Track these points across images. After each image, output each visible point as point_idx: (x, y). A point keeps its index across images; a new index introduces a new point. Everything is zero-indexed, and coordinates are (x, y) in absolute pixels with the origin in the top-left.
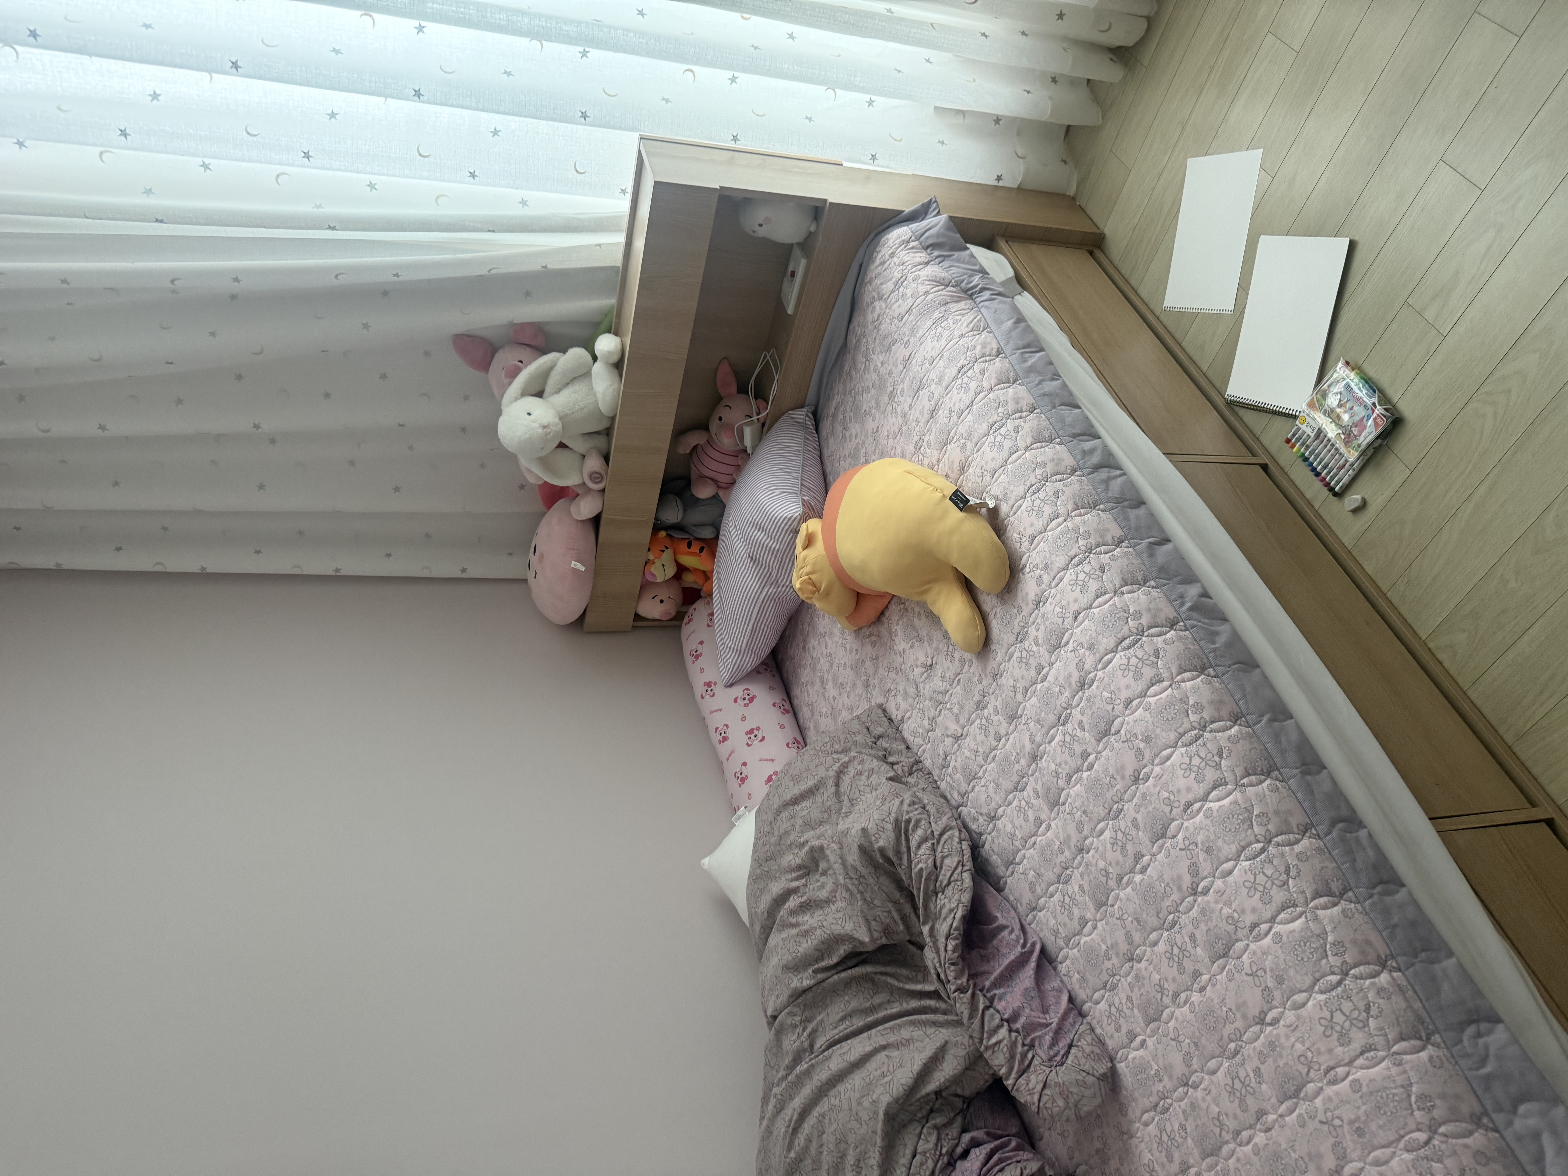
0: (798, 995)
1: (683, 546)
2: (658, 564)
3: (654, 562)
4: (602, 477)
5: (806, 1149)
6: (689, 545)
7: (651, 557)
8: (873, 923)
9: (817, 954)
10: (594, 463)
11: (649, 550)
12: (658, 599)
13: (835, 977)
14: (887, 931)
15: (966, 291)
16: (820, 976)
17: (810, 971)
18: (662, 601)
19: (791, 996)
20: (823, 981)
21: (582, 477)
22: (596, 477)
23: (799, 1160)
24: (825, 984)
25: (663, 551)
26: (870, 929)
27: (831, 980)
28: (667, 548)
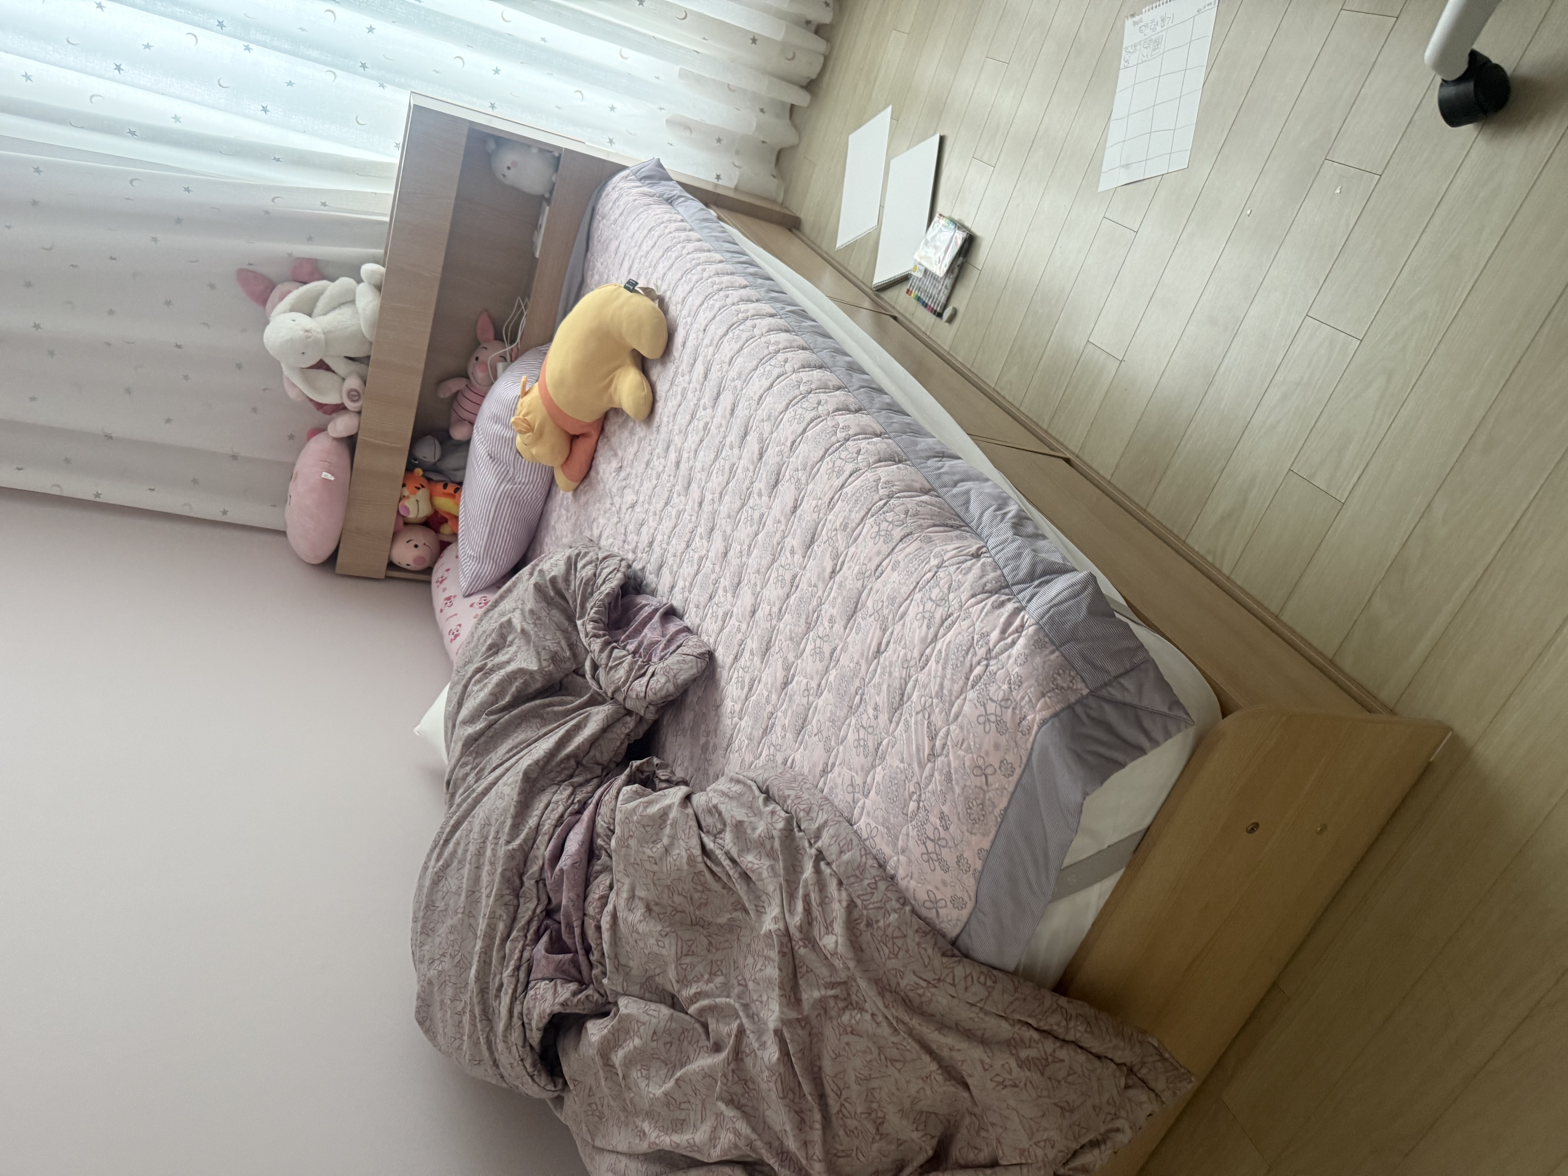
0: (471, 743)
1: (439, 487)
2: (413, 499)
3: (408, 497)
4: (359, 394)
5: (454, 853)
6: (445, 486)
7: (406, 492)
8: (543, 653)
9: (492, 698)
10: (353, 383)
11: (404, 485)
12: (412, 543)
13: (507, 717)
14: (554, 658)
15: (667, 200)
16: (492, 717)
17: (484, 716)
18: (416, 546)
19: (464, 746)
20: (496, 721)
21: (341, 397)
22: (354, 395)
23: (447, 865)
24: (496, 726)
25: (418, 488)
26: (539, 660)
27: (502, 720)
28: (423, 486)
